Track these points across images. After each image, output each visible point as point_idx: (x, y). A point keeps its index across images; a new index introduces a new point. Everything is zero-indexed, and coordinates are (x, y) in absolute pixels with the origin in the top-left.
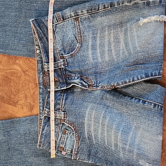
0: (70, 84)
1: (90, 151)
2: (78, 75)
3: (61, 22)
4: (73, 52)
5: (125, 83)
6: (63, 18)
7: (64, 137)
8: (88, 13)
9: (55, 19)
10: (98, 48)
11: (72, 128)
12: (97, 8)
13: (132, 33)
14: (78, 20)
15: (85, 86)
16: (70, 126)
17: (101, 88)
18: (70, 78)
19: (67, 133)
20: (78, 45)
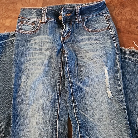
0: (65, 24)
1: (21, 41)
2: (71, 30)
3: (106, 19)
4: (86, 27)
5: (67, 58)
6: (108, 20)
7: (30, 24)
8: (113, 35)
9: (108, 15)
10: (90, 42)
11: (37, 29)
12: (117, 40)
13: (99, 62)
14: (108, 29)
15: (63, 35)
16: (38, 27)
17: (63, 45)
18: (69, 24)
19: (33, 26)
20: (91, 30)
